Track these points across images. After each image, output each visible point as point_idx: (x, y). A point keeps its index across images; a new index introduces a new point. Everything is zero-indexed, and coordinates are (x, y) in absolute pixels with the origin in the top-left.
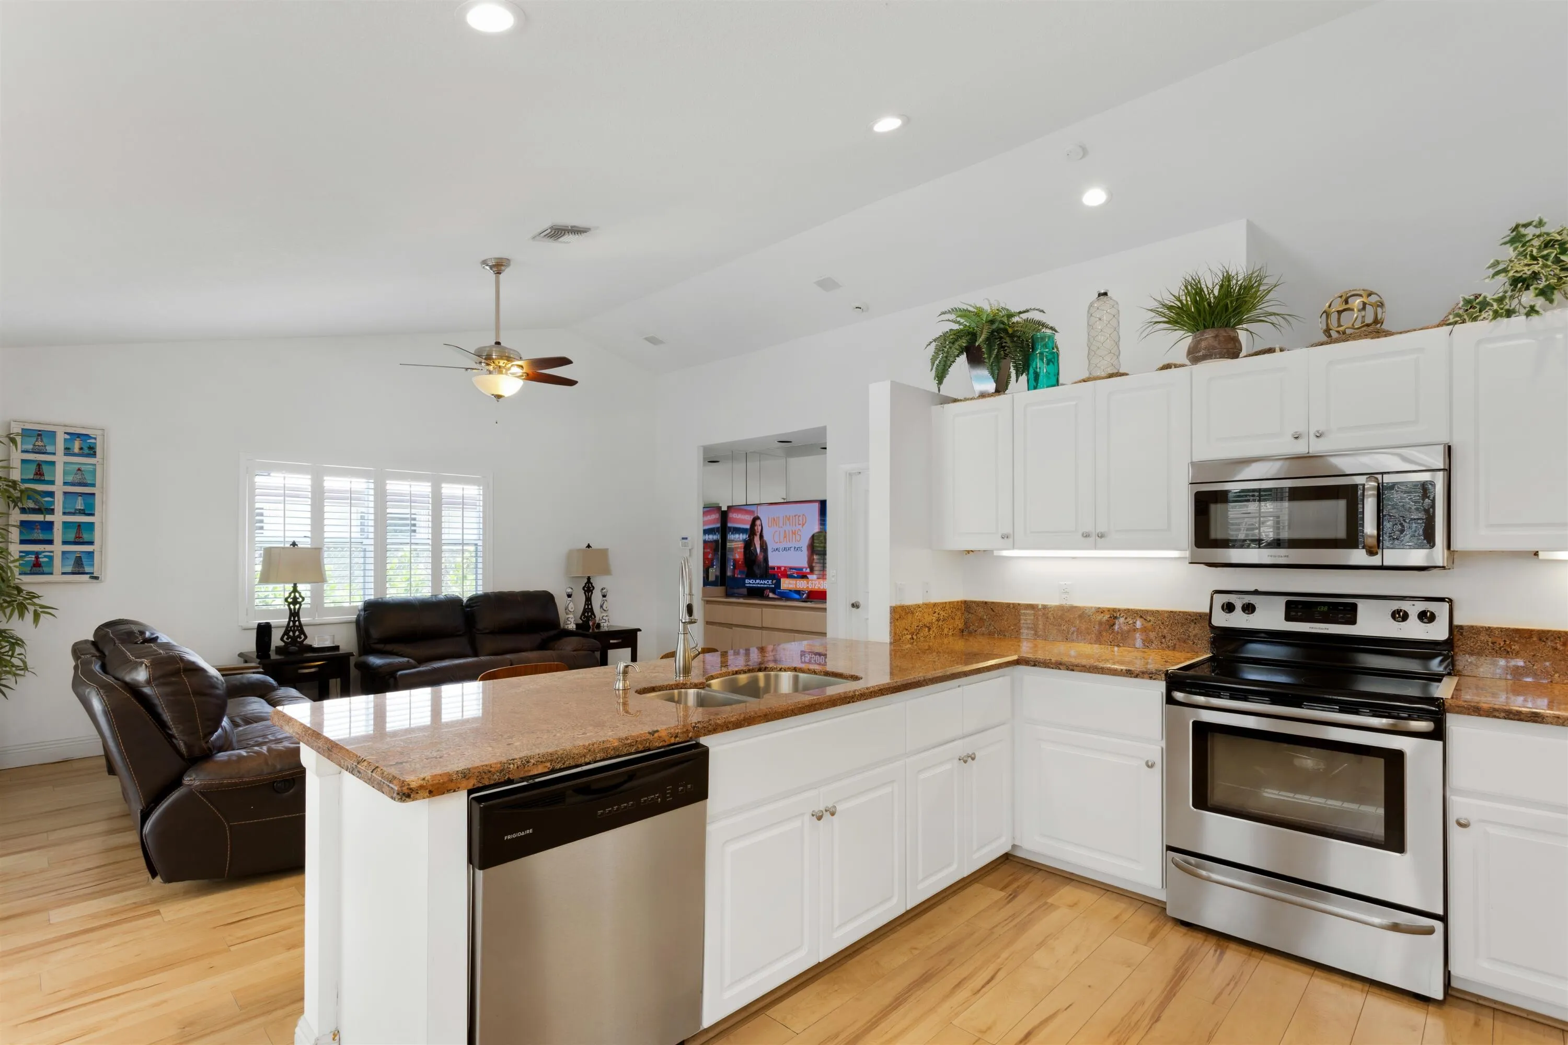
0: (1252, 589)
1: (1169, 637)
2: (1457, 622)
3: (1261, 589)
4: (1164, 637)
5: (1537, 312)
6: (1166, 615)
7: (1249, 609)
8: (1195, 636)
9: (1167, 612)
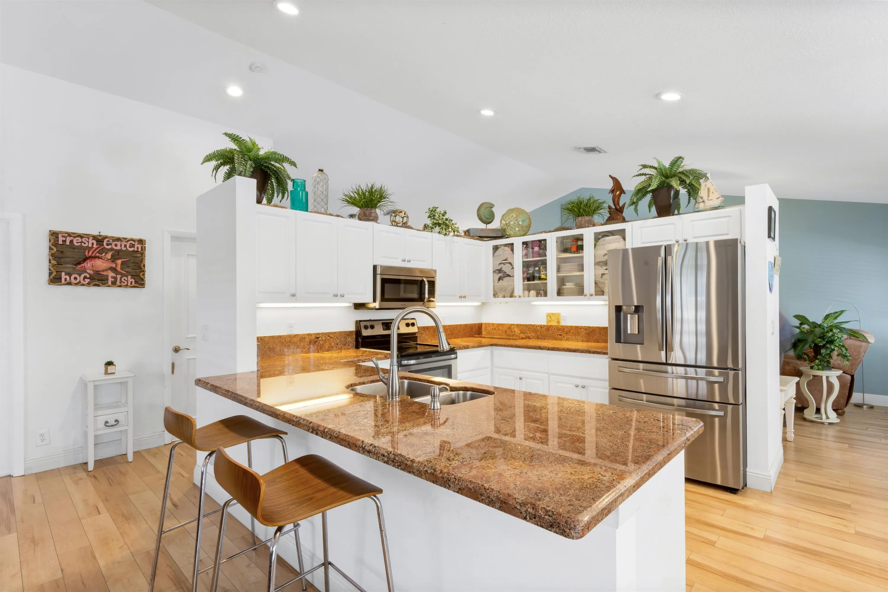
0: (368, 319)
1: (339, 344)
2: (418, 326)
3: (372, 319)
4: (338, 344)
5: (447, 235)
6: (338, 334)
7: (372, 327)
8: (349, 342)
9: (338, 332)
